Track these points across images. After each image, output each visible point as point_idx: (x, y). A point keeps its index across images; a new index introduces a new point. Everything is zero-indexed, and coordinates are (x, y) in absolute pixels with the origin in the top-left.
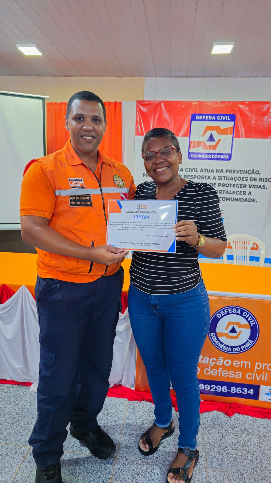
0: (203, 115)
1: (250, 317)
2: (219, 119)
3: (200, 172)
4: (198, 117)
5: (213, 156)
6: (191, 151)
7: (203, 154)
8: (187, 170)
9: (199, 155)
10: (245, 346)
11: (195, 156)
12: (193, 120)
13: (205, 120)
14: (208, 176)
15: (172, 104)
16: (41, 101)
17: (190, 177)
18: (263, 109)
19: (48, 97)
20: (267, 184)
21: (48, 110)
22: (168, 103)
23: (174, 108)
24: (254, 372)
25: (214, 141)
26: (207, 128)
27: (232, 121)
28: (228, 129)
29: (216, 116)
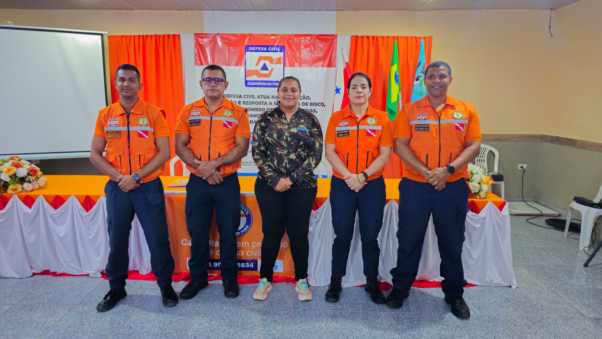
0: (255, 46)
1: (245, 208)
2: (271, 50)
3: (257, 98)
4: (251, 48)
5: (268, 84)
6: (248, 79)
7: (258, 81)
8: (245, 96)
9: (255, 83)
10: (244, 230)
11: (251, 84)
12: (247, 51)
13: (257, 51)
14: (265, 102)
15: (227, 36)
16: (100, 36)
17: (249, 103)
18: (307, 40)
19: (106, 33)
20: (317, 108)
21: (110, 42)
22: (222, 35)
23: (229, 40)
24: (252, 250)
25: (267, 69)
26: (261, 58)
27: (282, 52)
28: (279, 59)
29: (268, 48)
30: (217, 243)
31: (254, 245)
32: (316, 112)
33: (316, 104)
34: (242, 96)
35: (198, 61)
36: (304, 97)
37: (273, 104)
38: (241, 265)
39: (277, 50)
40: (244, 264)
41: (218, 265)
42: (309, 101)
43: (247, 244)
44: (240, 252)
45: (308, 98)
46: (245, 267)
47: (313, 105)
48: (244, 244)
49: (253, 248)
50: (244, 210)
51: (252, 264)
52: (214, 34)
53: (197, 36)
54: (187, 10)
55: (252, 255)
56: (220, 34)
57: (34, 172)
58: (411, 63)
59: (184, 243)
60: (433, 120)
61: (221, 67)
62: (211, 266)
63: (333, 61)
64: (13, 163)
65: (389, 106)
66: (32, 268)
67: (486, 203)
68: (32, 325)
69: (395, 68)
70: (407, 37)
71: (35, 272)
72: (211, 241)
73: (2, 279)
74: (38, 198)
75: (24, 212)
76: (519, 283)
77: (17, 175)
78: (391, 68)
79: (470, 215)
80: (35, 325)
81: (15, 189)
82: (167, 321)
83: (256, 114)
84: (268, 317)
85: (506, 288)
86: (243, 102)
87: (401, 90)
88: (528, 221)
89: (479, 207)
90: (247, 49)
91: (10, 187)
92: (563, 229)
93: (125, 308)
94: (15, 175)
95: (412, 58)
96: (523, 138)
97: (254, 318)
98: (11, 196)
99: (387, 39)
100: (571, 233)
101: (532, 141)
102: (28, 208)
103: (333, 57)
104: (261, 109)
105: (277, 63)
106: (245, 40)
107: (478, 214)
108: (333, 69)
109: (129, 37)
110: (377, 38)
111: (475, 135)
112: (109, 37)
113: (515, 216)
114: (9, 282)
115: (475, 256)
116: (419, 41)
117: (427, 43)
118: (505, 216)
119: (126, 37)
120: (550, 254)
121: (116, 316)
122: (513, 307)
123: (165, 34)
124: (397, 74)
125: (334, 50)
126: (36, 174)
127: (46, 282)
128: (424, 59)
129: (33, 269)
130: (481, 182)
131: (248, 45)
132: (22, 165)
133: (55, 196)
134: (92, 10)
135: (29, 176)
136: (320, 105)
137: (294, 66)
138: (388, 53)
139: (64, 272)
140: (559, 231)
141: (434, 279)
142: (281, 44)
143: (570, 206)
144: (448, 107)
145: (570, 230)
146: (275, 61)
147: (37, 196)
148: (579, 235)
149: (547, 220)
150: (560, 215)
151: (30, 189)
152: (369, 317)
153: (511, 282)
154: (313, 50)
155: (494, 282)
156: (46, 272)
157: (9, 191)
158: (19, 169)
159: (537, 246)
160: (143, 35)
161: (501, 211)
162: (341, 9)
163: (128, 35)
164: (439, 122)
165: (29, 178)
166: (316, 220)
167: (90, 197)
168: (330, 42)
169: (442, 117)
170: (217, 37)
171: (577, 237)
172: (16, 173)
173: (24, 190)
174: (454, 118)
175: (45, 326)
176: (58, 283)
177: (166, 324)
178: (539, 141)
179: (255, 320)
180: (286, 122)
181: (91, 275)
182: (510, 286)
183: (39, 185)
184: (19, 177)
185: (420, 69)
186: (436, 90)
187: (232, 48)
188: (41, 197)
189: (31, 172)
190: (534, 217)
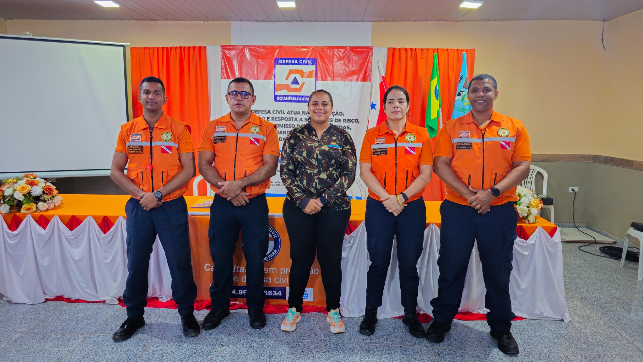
0: (285, 59)
1: (273, 231)
2: (302, 63)
3: (287, 114)
4: (281, 61)
5: (298, 99)
6: (277, 93)
7: (288, 96)
8: (274, 112)
9: (285, 98)
10: (271, 255)
11: (281, 98)
12: (277, 64)
13: (288, 64)
14: (295, 118)
15: (255, 48)
16: (122, 48)
17: (278, 119)
18: (341, 53)
19: (129, 44)
20: (351, 125)
21: (132, 55)
22: (251, 47)
23: (257, 52)
24: (280, 276)
25: (298, 84)
26: (291, 72)
27: (314, 65)
28: (311, 72)
29: (299, 60)
30: (242, 269)
31: (283, 271)
32: (349, 129)
33: (350, 121)
34: (271, 112)
35: (225, 74)
36: (337, 112)
37: (304, 120)
38: (268, 293)
39: (308, 63)
40: (271, 291)
41: (243, 293)
42: (342, 118)
43: (275, 270)
44: (267, 279)
45: (341, 114)
46: (272, 295)
47: (346, 121)
48: (272, 270)
49: (281, 275)
50: (272, 233)
51: (280, 292)
52: (242, 46)
53: (224, 47)
54: (214, 21)
55: (280, 282)
56: (248, 46)
57: (50, 191)
58: (452, 78)
59: (207, 268)
60: (476, 138)
61: (250, 80)
62: (236, 294)
63: (368, 75)
64: (28, 181)
65: (429, 123)
66: (44, 293)
67: (535, 228)
68: (44, 355)
69: (435, 83)
70: (447, 49)
71: (48, 297)
72: (236, 267)
73: (14, 305)
74: (53, 219)
75: (38, 233)
76: (572, 317)
77: (31, 194)
78: (431, 82)
79: (518, 241)
80: (46, 355)
81: (29, 209)
82: (188, 353)
83: (286, 131)
84: (297, 350)
85: (557, 321)
86: (272, 118)
87: (442, 105)
88: (580, 249)
89: (528, 232)
90: (276, 62)
91: (23, 206)
92: (619, 257)
93: (143, 338)
94: (29, 193)
95: (453, 71)
96: (574, 158)
97: (282, 351)
98: (25, 216)
99: (426, 52)
100: (627, 262)
101: (584, 161)
102: (43, 229)
103: (368, 70)
104: (291, 126)
105: (308, 77)
106: (274, 52)
107: (527, 240)
108: (368, 83)
109: (152, 49)
110: (416, 51)
111: (523, 154)
112: (131, 49)
113: (566, 243)
114: (21, 308)
115: (523, 286)
116: (461, 54)
117: (469, 56)
118: (557, 243)
119: (149, 49)
120: (606, 285)
121: (133, 346)
122: (566, 343)
123: (191, 46)
124: (437, 89)
125: (370, 63)
126: (51, 192)
127: (59, 308)
128: (467, 72)
129: (47, 294)
130: (530, 205)
131: (278, 58)
132: (37, 183)
133: (71, 216)
134: (115, 21)
135: (44, 195)
136: (354, 122)
137: (326, 80)
138: (427, 67)
139: (78, 297)
140: (615, 260)
141: (479, 311)
142: (313, 57)
143: (627, 233)
144: (493, 123)
145: (627, 259)
146: (306, 75)
147: (52, 216)
148: (638, 265)
149: (601, 248)
150: (615, 243)
151: (45, 209)
152: (407, 352)
153: (563, 316)
154: (347, 63)
155: (545, 315)
156: (60, 298)
157: (23, 211)
158: (33, 187)
159: (591, 276)
160: (167, 46)
161: (552, 237)
162: (376, 20)
163: (152, 46)
164: (483, 140)
165: (44, 197)
166: (350, 245)
167: (108, 218)
168: (365, 54)
169: (487, 134)
170: (245, 49)
171: (635, 266)
172: (31, 192)
173: (39, 209)
174: (499, 136)
175: (57, 356)
176: (72, 310)
177: (187, 356)
178: (592, 161)
179: (283, 353)
180: (317, 139)
181: (107, 302)
182: (562, 320)
183: (54, 205)
184: (34, 196)
185: (461, 84)
186: (480, 104)
187: (261, 60)
188: (56, 217)
189: (46, 191)
190: (587, 244)
